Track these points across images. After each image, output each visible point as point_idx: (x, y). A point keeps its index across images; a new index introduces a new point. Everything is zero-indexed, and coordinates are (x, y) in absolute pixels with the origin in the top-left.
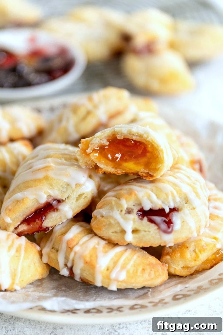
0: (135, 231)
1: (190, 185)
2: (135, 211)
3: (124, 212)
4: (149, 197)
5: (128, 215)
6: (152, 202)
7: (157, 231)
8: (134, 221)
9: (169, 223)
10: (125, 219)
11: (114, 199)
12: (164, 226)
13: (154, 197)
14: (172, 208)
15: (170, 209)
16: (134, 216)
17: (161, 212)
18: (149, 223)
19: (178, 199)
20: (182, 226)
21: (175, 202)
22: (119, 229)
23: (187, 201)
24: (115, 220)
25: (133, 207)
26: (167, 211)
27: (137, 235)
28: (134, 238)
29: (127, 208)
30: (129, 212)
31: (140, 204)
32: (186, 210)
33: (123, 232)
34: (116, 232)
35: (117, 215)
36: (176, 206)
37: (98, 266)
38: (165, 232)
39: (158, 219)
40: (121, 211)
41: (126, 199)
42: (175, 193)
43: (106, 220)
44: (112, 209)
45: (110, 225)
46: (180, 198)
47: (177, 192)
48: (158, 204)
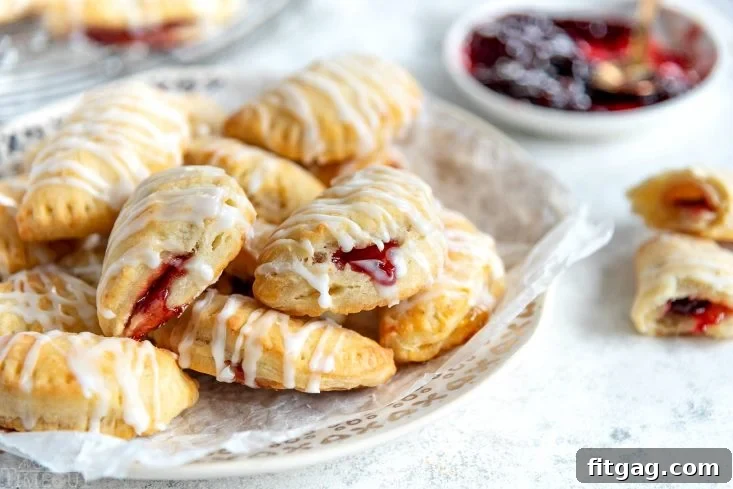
0: (334, 290)
1: (410, 200)
2: (329, 257)
3: (310, 261)
4: (349, 231)
5: (317, 265)
6: (354, 238)
7: (371, 283)
8: (330, 274)
9: (388, 268)
10: (316, 272)
11: (290, 241)
12: (380, 274)
13: (357, 229)
14: (388, 241)
15: (385, 244)
16: (329, 265)
17: (370, 252)
18: (355, 273)
19: (395, 226)
20: (409, 269)
21: (390, 230)
22: (307, 290)
23: (409, 227)
24: (298, 276)
25: (324, 251)
26: (381, 247)
27: (338, 297)
28: (334, 301)
29: (315, 254)
30: (319, 258)
31: (335, 244)
32: (411, 242)
33: (315, 294)
34: (302, 297)
35: (300, 268)
36: (394, 237)
37: (287, 353)
38: (385, 283)
39: (369, 264)
40: (306, 260)
41: (311, 238)
42: (389, 217)
43: (283, 280)
44: (289, 258)
45: (291, 286)
46: (398, 223)
47: (392, 215)
48: (366, 238)
